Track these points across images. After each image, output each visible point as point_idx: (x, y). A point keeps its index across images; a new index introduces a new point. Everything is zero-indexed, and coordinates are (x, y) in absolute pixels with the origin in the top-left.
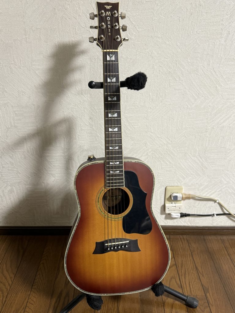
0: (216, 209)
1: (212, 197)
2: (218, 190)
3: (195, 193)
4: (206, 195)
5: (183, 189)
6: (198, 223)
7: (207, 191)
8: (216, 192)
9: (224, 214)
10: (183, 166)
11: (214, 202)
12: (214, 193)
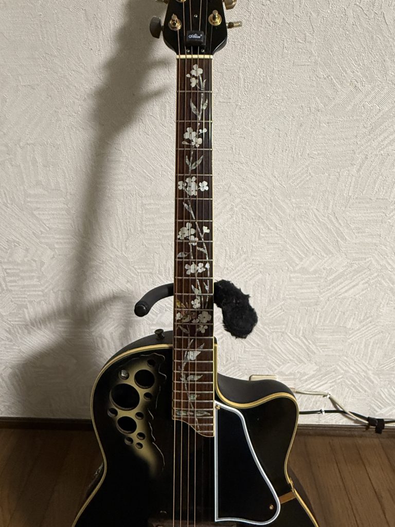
0: (325, 404)
10: (278, 350)
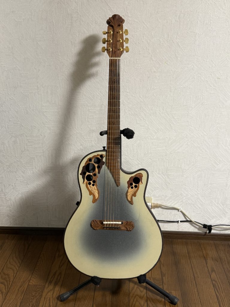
0: (180, 217)
1: (176, 206)
2: (180, 201)
3: (162, 203)
4: (171, 204)
5: (153, 200)
6: (167, 228)
7: (171, 202)
8: (178, 202)
9: (187, 221)
11: (178, 211)
12: (176, 203)
